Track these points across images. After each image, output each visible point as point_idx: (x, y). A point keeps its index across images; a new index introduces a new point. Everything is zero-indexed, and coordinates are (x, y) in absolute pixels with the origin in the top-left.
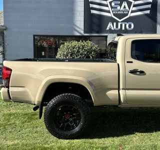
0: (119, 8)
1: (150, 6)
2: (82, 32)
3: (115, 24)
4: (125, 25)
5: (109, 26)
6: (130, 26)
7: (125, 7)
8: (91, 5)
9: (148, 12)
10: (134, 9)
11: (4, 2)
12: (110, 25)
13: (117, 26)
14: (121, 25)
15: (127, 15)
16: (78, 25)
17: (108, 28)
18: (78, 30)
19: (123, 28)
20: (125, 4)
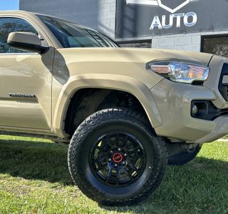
3: (164, 18)
5: (153, 23)
6: (190, 19)
11: (20, 2)
12: (156, 20)
13: (167, 22)
16: (107, 25)
17: (152, 27)
19: (178, 24)
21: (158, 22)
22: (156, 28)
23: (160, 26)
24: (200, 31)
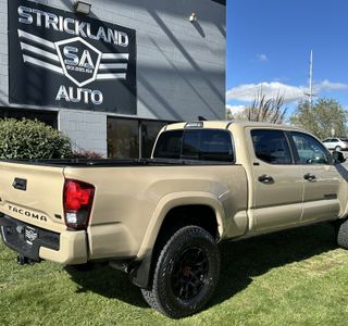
0: (76, 60)
1: (125, 66)
2: (6, 100)
3: (71, 90)
4: (89, 95)
5: (60, 93)
6: (97, 97)
7: (86, 61)
8: (23, 46)
9: (123, 76)
10: (102, 67)
12: (62, 90)
13: (75, 95)
14: (82, 94)
15: (91, 76)
17: (58, 97)
19: (86, 100)
20: (86, 55)
21: (66, 93)
22: (63, 99)
23: (67, 98)
24: (107, 111)
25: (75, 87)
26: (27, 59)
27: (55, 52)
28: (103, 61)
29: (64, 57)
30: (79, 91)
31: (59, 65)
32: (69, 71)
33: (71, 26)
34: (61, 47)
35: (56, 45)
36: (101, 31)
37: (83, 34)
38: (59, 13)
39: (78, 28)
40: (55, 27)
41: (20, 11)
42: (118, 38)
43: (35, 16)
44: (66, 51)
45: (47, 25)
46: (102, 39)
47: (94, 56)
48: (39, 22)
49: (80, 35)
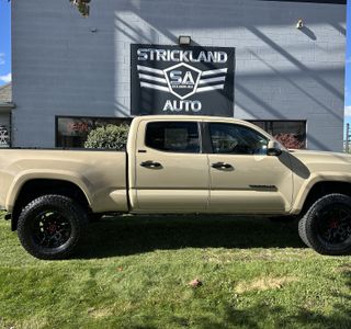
0: (180, 80)
1: (223, 78)
2: (129, 113)
3: (175, 102)
4: (190, 105)
5: (166, 106)
6: (196, 106)
7: (188, 79)
8: (141, 76)
9: (221, 86)
10: (202, 82)
12: (168, 103)
13: (178, 106)
14: (184, 105)
15: (192, 90)
16: (122, 103)
17: (165, 109)
18: (123, 110)
19: (187, 109)
20: (189, 75)
21: (171, 105)
22: (168, 110)
23: (172, 109)
25: (178, 100)
26: (143, 84)
27: (163, 77)
28: (202, 78)
29: (170, 79)
30: (181, 103)
31: (166, 86)
32: (174, 90)
33: (177, 56)
34: (168, 73)
35: (164, 72)
36: (202, 54)
37: (186, 60)
38: (166, 48)
39: (182, 55)
40: (164, 59)
41: (139, 52)
42: (217, 57)
43: (149, 54)
44: (172, 75)
45: (158, 58)
46: (202, 61)
47: (195, 75)
48: (152, 58)
49: (184, 61)
